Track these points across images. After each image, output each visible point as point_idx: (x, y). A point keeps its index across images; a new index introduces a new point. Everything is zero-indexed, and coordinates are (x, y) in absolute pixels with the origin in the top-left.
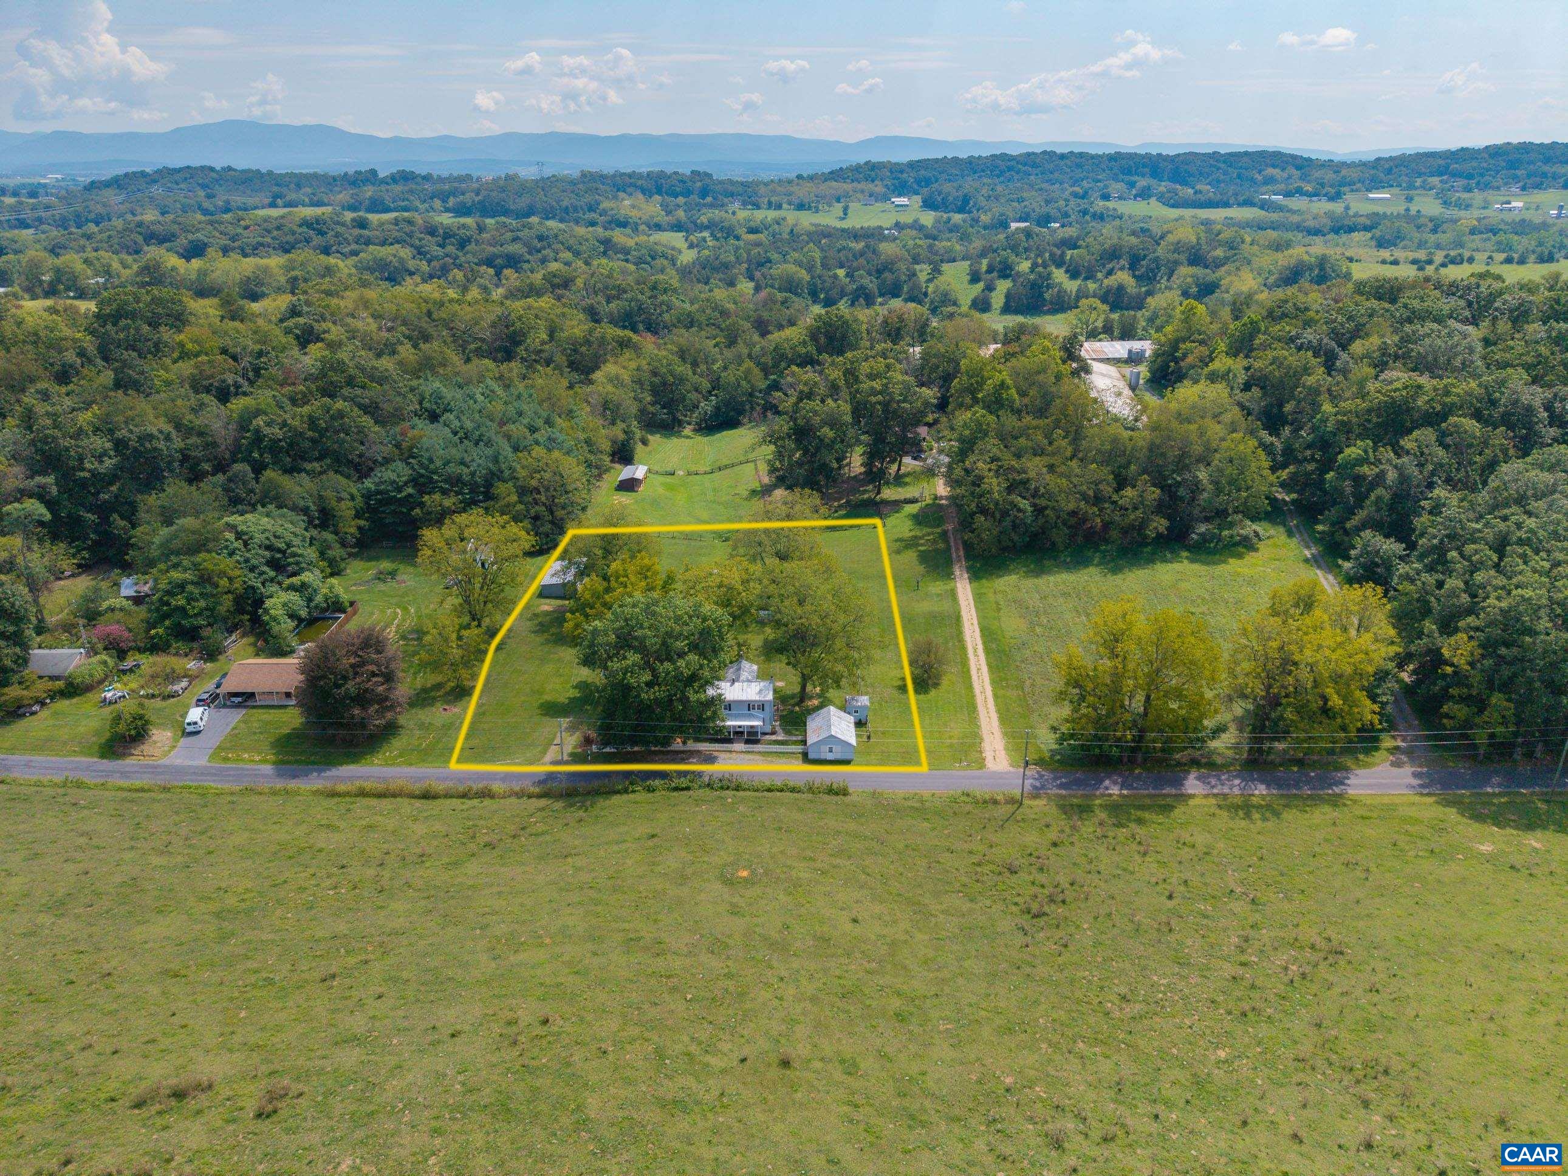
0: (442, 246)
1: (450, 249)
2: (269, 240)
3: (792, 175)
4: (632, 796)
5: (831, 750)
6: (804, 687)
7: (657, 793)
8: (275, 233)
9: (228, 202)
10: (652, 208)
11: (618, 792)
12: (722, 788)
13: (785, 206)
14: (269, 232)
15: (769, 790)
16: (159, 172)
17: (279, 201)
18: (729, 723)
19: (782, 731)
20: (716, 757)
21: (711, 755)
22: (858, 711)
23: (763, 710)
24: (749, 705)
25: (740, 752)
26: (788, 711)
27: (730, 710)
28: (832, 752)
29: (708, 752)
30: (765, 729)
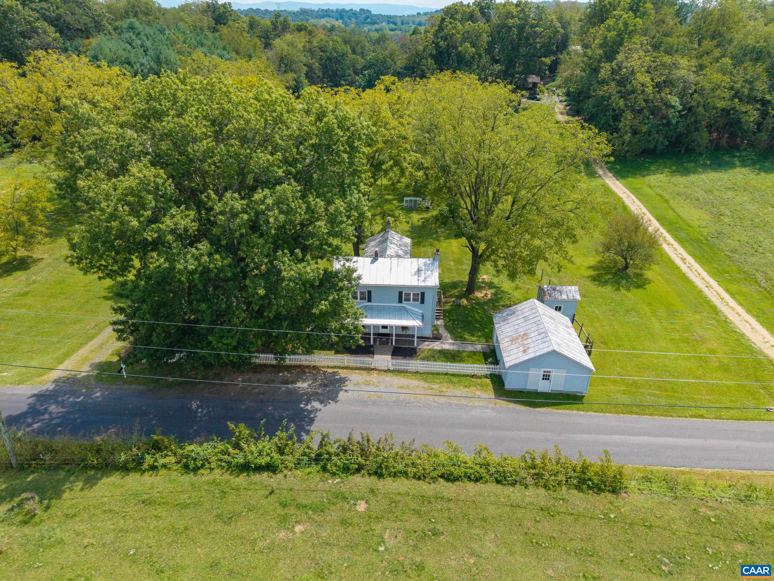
4: (148, 479)
5: (546, 377)
6: (474, 272)
7: (205, 476)
11: (125, 469)
12: (346, 469)
15: (449, 478)
18: (367, 321)
19: (449, 335)
20: (343, 381)
21: (334, 376)
22: (560, 308)
23: (422, 302)
24: (400, 293)
25: (385, 371)
26: (452, 305)
27: (370, 300)
28: (548, 379)
29: (330, 371)
30: (423, 332)
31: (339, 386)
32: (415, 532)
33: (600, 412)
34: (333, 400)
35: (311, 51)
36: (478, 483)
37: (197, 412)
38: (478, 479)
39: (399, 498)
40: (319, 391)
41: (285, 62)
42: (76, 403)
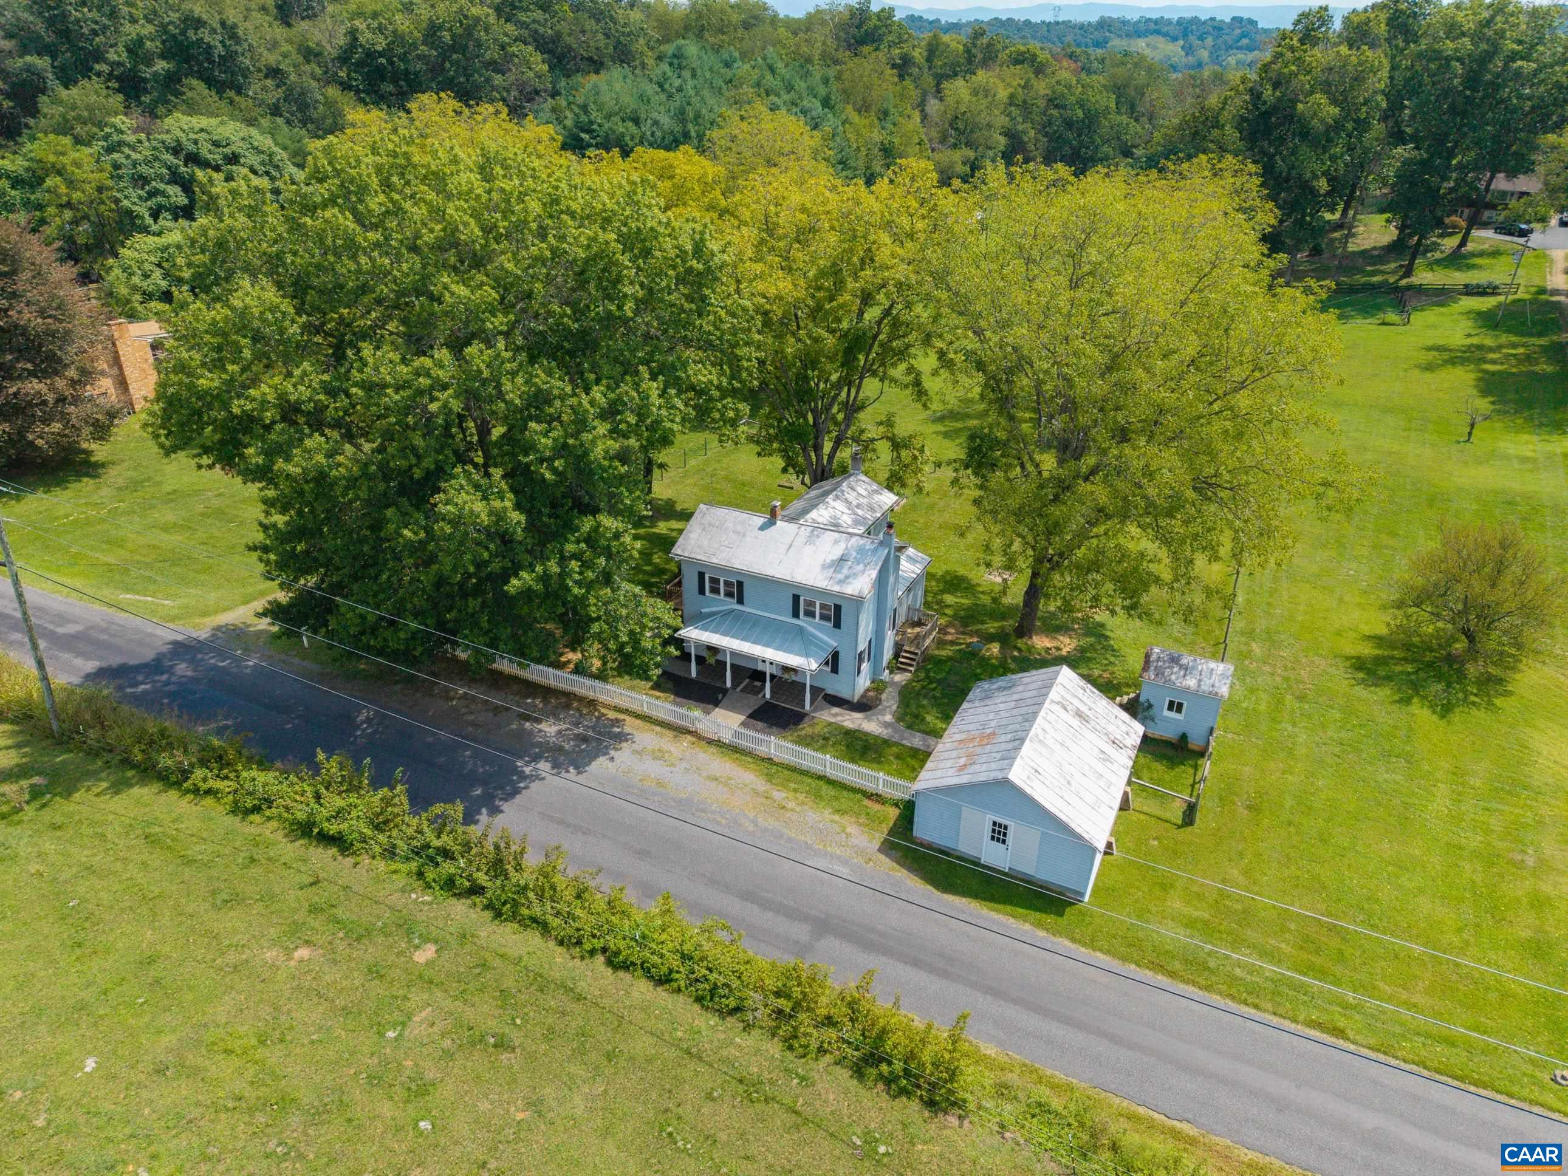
5: (999, 836)
6: (1033, 590)
7: (255, 827)
12: (449, 884)
19: (894, 707)
20: (622, 737)
21: (613, 726)
22: (1180, 705)
23: (837, 625)
24: (796, 598)
25: (710, 742)
26: (960, 651)
27: (740, 601)
28: (1004, 842)
29: (612, 715)
30: (837, 686)
31: (607, 747)
32: (471, 1029)
33: (1085, 945)
34: (577, 768)
35: (1025, 107)
36: (659, 989)
37: (358, 727)
38: (663, 980)
39: (497, 962)
40: (567, 747)
41: (961, 126)
42: (215, 667)
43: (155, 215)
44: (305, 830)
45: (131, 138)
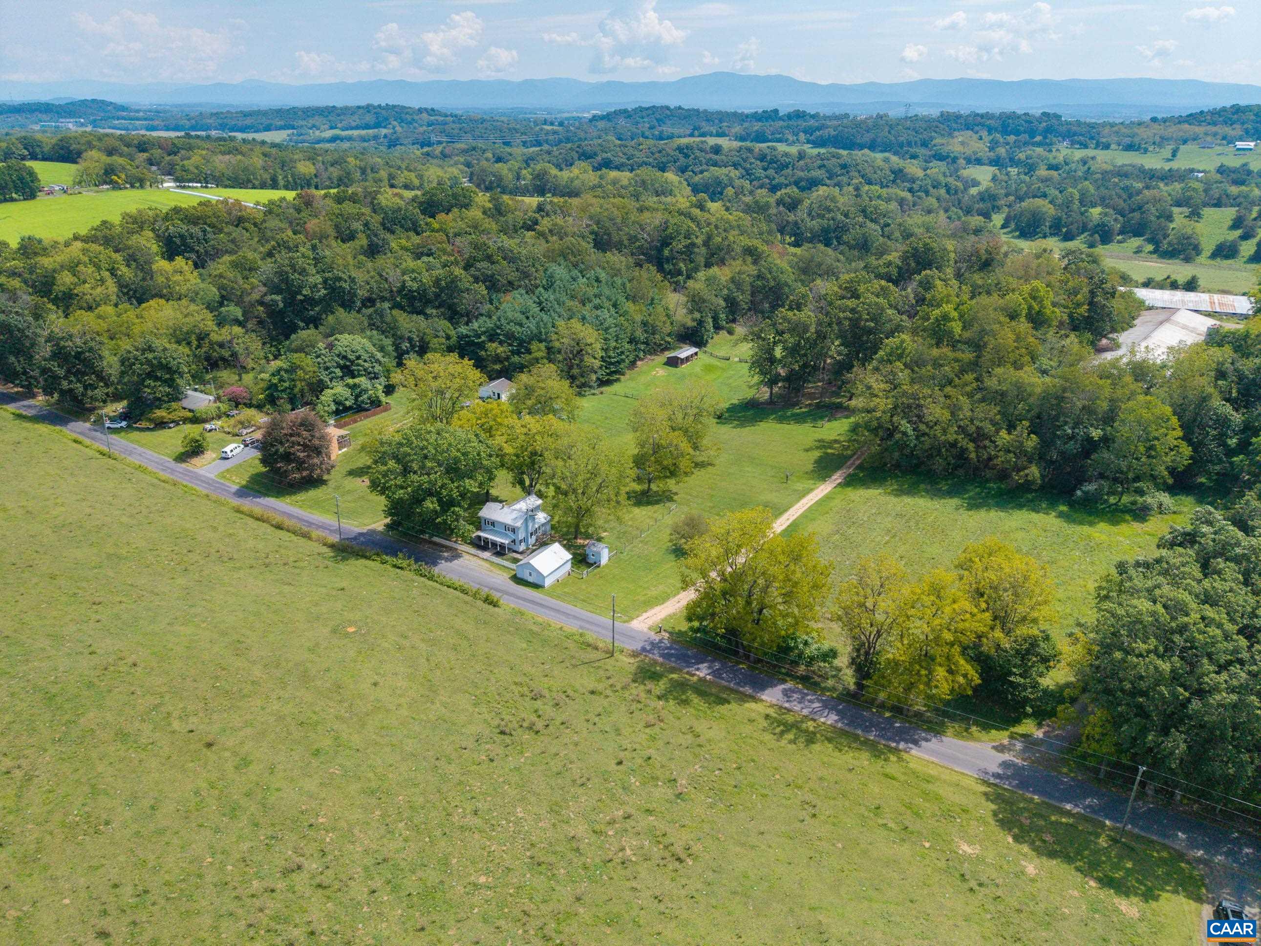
0: (765, 169)
1: (771, 172)
2: (651, 160)
3: (1147, 118)
8: (657, 155)
9: (661, 132)
10: (978, 145)
13: (1113, 146)
14: (653, 154)
16: (635, 110)
17: (696, 133)
20: (461, 556)
22: (594, 555)
23: (514, 533)
24: (506, 527)
25: (482, 559)
27: (493, 527)
29: (460, 552)
30: (515, 548)
31: (457, 558)
33: (542, 595)
34: (451, 561)
37: (405, 549)
39: (428, 586)
40: (450, 557)
42: (370, 537)
43: (331, 381)
44: (395, 566)
45: (323, 352)
